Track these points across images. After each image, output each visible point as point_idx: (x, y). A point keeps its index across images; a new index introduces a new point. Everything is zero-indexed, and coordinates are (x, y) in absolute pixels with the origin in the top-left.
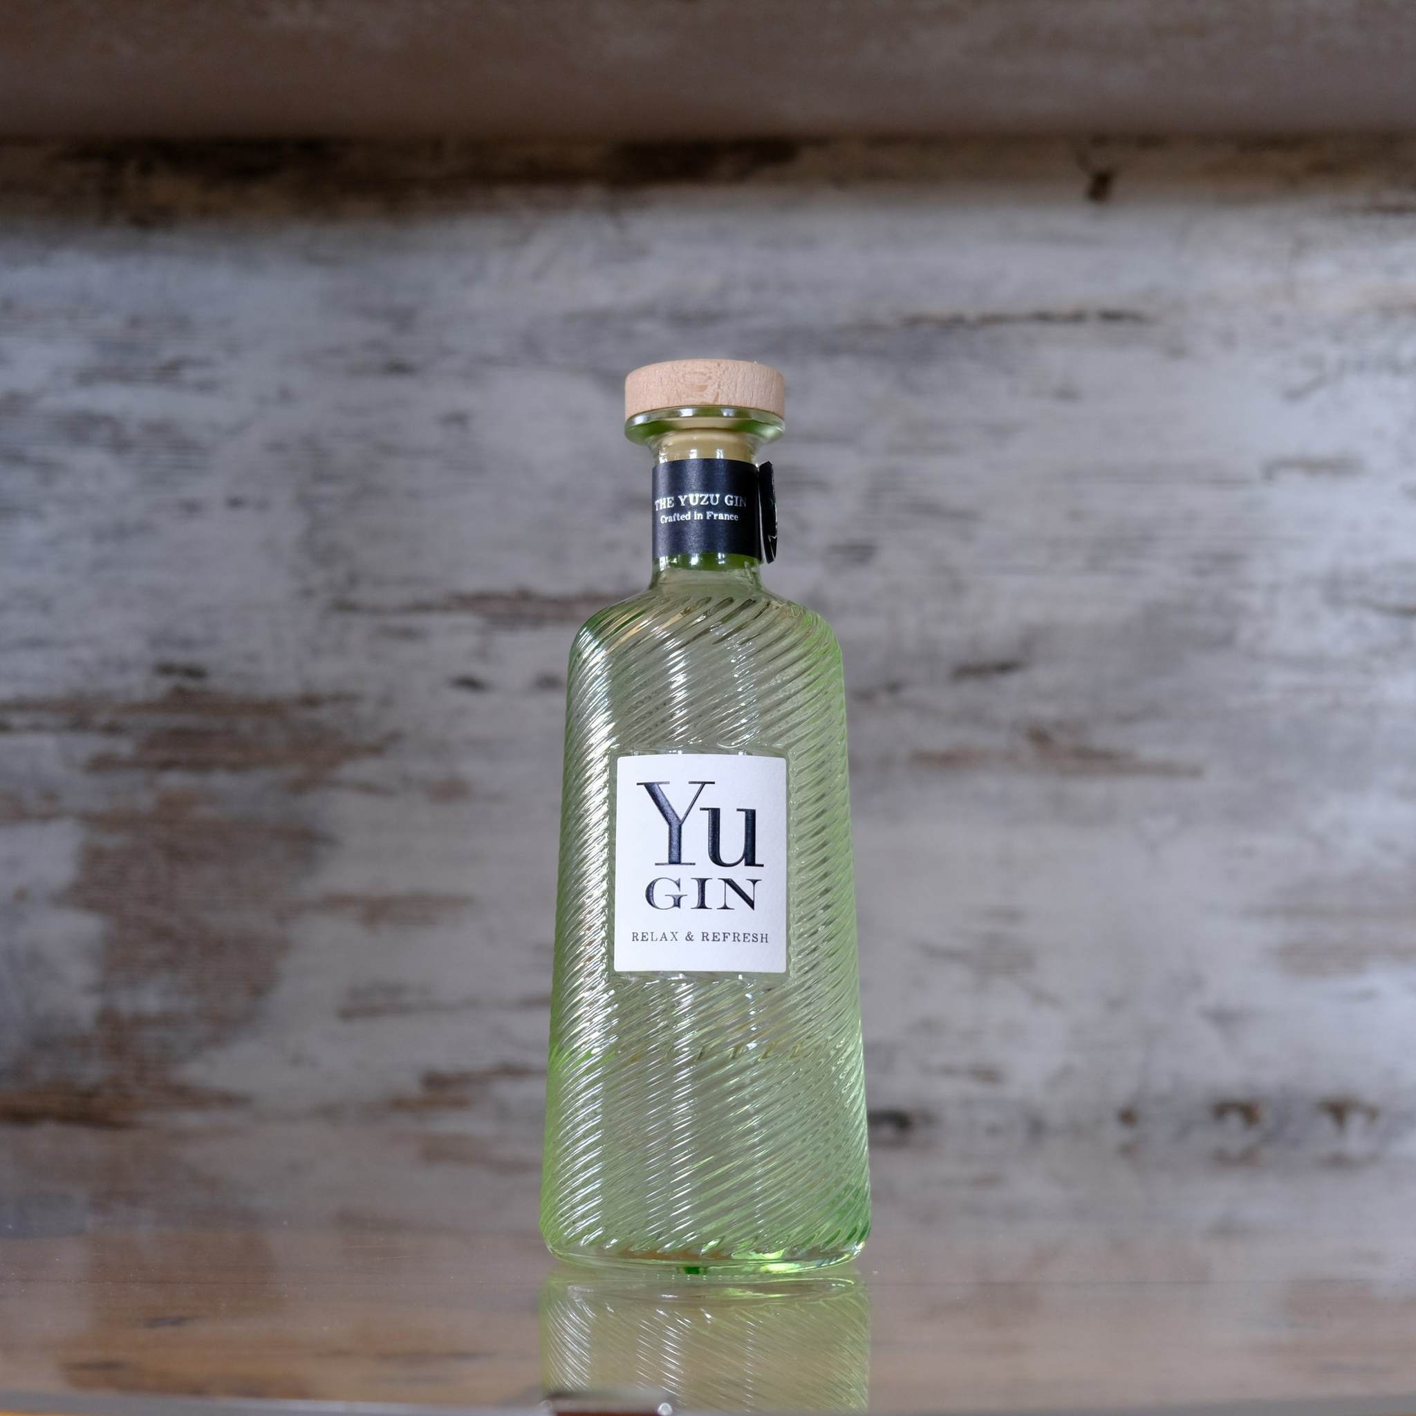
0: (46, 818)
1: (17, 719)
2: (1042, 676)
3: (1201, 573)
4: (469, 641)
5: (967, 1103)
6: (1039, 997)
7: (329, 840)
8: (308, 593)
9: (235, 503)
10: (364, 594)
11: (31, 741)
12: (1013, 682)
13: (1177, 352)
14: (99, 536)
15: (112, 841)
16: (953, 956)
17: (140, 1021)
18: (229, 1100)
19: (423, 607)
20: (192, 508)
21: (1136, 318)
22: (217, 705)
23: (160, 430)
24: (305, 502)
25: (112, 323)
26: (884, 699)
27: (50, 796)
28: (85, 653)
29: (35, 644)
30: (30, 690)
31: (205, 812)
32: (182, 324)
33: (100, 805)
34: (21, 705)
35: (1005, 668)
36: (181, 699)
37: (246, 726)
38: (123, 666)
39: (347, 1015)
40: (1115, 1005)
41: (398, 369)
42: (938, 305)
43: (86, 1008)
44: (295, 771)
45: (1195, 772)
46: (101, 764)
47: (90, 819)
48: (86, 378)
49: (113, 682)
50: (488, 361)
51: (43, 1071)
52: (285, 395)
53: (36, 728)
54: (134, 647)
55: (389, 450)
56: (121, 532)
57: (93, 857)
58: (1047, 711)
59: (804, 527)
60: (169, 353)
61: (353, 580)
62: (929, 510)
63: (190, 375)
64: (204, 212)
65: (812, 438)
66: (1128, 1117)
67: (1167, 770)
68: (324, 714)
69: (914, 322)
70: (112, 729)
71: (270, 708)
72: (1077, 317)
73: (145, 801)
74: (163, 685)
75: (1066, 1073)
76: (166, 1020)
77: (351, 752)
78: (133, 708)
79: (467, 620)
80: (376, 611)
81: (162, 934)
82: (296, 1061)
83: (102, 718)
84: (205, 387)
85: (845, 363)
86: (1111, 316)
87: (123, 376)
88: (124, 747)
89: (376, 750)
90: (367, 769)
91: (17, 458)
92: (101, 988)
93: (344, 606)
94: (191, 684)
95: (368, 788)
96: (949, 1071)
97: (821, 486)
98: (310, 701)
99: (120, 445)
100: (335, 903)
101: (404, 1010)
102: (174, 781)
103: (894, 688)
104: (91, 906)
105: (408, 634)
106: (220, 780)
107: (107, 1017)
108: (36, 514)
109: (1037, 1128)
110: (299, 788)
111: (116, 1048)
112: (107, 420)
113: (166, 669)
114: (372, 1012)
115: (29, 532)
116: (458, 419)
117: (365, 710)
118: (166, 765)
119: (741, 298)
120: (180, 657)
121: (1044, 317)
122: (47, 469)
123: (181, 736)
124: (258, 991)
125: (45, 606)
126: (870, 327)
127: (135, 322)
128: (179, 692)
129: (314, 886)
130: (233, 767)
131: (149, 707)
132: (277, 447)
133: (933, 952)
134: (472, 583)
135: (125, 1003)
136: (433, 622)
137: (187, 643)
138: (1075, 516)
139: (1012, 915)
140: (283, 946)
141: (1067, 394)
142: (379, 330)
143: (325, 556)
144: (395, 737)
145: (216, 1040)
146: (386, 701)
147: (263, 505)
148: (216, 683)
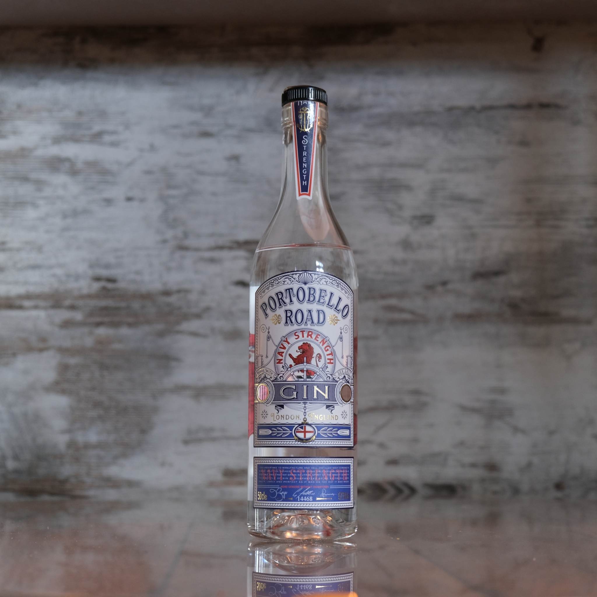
0: (41, 350)
1: (27, 303)
2: (515, 277)
3: (589, 227)
4: (242, 263)
5: (483, 480)
6: (516, 430)
7: (177, 359)
8: (165, 241)
9: (129, 199)
10: (191, 242)
11: (34, 313)
12: (502, 280)
13: (576, 122)
14: (65, 216)
15: (73, 361)
16: (474, 410)
17: (87, 446)
18: (131, 484)
19: (221, 248)
20: (109, 202)
21: (557, 106)
22: (123, 295)
23: (92, 165)
24: (162, 198)
25: (69, 114)
26: (439, 289)
27: (43, 340)
28: (59, 272)
29: (35, 267)
30: (32, 289)
31: (117, 346)
32: (103, 114)
33: (67, 344)
34: (28, 297)
35: (497, 273)
36: (105, 293)
37: (136, 305)
38: (77, 277)
39: (186, 442)
40: (551, 433)
41: (206, 134)
42: (462, 102)
43: (62, 440)
44: (160, 327)
45: (589, 322)
46: (67, 324)
47: (62, 350)
48: (57, 140)
49: (72, 285)
50: (250, 130)
51: (42, 471)
52: (152, 148)
53: (36, 307)
54: (82, 268)
55: (202, 173)
56: (75, 213)
57: (64, 368)
58: (516, 293)
59: (400, 207)
60: (97, 128)
61: (186, 235)
62: (459, 199)
63: (107, 138)
64: (112, 61)
65: (403, 165)
66: (559, 486)
67: (574, 321)
68: (173, 299)
69: (450, 109)
70: (72, 308)
71: (147, 297)
72: (528, 106)
73: (89, 342)
74: (96, 286)
75: (529, 465)
76: (99, 446)
77: (186, 317)
78: (82, 297)
79: (242, 253)
80: (197, 250)
81: (97, 405)
82: (163, 464)
83: (67, 303)
84: (114, 144)
85: (418, 129)
86: (544, 106)
87: (76, 140)
88: (78, 316)
89: (198, 316)
90: (194, 325)
91: (25, 179)
92: (69, 431)
93: (182, 248)
94: (110, 285)
95: (194, 334)
96: (473, 465)
97: (408, 188)
98: (167, 293)
99: (74, 172)
100: (180, 389)
101: (214, 440)
102: (102, 331)
103: (444, 283)
104: (63, 392)
105: (212, 260)
106: (124, 331)
107: (72, 445)
108: (35, 205)
109: (516, 491)
110: (161, 334)
111: (77, 460)
112: (67, 160)
113: (98, 279)
114: (199, 441)
115: (31, 214)
116: (235, 158)
117: (193, 297)
118: (99, 324)
119: (368, 99)
120: (104, 273)
121: (512, 107)
122: (39, 184)
123: (105, 309)
124: (143, 432)
125: (40, 249)
126: (429, 113)
127: (80, 113)
128: (104, 288)
129: (170, 381)
130: (130, 325)
131: (89, 296)
132: (148, 172)
133: (464, 408)
134: (243, 236)
135: (80, 438)
136: (225, 254)
137: (107, 266)
138: (529, 201)
139: (502, 391)
140: (155, 410)
141: (524, 143)
142: (197, 116)
143: (173, 224)
144: (208, 309)
145: (124, 455)
146: (203, 293)
147: (142, 200)
148: (122, 285)
